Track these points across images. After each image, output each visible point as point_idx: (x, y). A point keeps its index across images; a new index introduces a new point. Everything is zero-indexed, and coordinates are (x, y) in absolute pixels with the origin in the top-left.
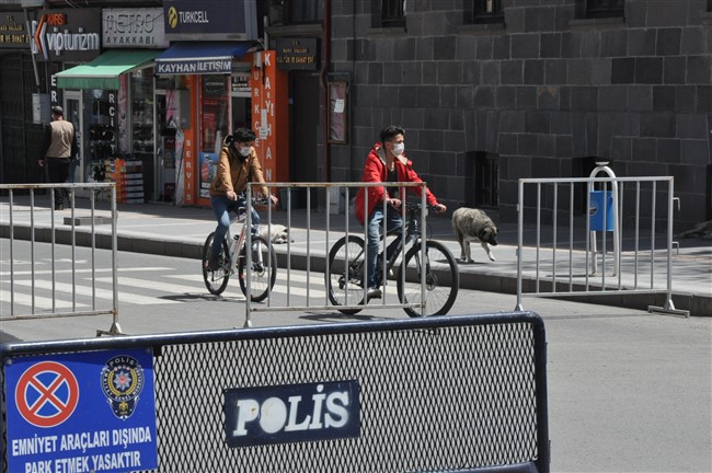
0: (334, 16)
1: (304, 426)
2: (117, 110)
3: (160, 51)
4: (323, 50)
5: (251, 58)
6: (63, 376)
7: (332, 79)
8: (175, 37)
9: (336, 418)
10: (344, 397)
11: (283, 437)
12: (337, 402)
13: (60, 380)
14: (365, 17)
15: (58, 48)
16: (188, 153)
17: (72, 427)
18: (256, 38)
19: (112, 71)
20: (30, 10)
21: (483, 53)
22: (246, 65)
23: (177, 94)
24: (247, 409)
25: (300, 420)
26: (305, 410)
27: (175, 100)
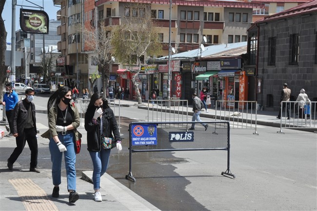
0: (259, 63)
1: (183, 139)
2: (209, 85)
3: (219, 71)
4: (256, 71)
5: (239, 73)
6: (141, 128)
7: (258, 78)
8: (223, 68)
9: (189, 138)
10: (191, 135)
11: (179, 141)
12: (190, 135)
13: (141, 129)
14: (266, 63)
15: (197, 71)
16: (225, 96)
17: (143, 136)
18: (240, 68)
19: (208, 75)
20: (192, 62)
21: (293, 72)
22: (238, 74)
23: (223, 81)
24: (173, 136)
25: (182, 138)
26: (184, 136)
27: (222, 83)
